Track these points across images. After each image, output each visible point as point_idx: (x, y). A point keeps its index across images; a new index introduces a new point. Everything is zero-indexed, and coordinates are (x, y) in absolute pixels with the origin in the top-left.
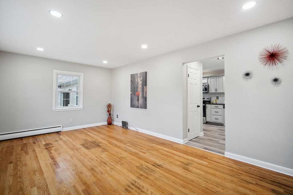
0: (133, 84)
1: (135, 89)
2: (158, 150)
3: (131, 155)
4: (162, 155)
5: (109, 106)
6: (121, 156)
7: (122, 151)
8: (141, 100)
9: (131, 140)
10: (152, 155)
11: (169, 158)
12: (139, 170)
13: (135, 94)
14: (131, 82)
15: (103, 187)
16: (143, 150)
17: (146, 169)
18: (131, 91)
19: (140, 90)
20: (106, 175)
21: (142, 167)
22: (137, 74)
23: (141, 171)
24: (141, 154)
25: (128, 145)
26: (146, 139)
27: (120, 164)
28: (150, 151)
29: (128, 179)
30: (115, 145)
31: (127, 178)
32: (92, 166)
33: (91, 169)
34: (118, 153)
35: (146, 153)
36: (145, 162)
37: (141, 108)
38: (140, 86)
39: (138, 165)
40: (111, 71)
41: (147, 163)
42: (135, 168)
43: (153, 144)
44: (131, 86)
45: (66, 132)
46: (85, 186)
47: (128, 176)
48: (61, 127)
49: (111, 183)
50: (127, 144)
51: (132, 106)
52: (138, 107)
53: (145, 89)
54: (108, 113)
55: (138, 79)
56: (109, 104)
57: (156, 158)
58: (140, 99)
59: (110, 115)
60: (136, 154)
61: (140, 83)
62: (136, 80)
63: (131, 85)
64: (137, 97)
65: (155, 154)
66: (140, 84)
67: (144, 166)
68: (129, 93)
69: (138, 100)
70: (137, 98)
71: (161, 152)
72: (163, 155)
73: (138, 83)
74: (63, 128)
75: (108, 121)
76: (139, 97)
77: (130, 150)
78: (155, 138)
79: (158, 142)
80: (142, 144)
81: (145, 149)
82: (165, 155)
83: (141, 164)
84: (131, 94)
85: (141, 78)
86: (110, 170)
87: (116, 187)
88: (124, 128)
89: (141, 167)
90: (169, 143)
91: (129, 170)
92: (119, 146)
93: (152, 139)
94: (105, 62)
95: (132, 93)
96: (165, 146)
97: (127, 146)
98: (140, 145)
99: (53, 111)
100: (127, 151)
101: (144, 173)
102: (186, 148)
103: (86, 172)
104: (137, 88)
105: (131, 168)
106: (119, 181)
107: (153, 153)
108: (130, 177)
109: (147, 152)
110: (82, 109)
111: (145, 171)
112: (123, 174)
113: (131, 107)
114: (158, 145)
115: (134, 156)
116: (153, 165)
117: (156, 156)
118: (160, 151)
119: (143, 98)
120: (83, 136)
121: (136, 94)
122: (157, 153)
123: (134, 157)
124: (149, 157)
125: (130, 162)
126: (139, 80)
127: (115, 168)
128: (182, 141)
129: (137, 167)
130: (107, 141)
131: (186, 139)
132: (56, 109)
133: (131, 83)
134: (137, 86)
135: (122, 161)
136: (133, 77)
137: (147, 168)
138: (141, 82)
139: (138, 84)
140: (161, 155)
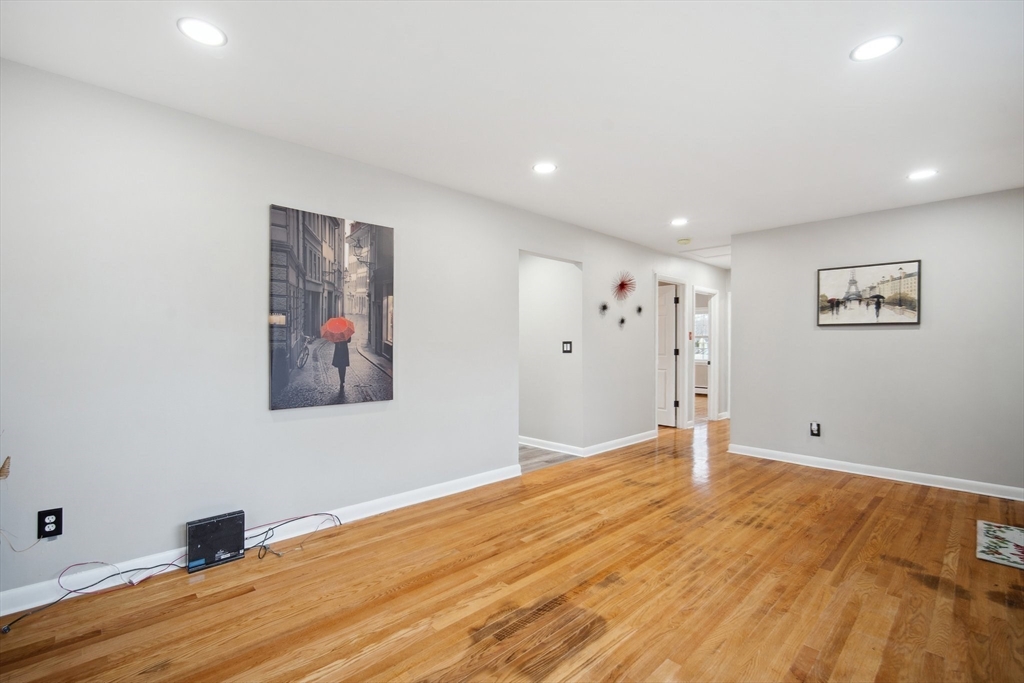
0: (301, 273)
1: (315, 302)
8: (360, 364)
13: (311, 329)
19: (356, 310)
22: (334, 221)
37: (365, 399)
38: (355, 291)
51: (290, 397)
52: (340, 399)
55: (341, 249)
58: (353, 357)
61: (357, 273)
62: (327, 252)
64: (333, 347)
66: (354, 277)
68: (260, 318)
69: (341, 361)
70: (331, 350)
73: (340, 273)
76: (352, 347)
85: (365, 252)
95: (281, 320)
104: (335, 295)
113: (273, 407)
126: (349, 259)
134: (331, 284)
136: (295, 226)
138: (363, 271)
139: (340, 278)
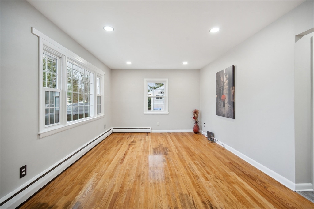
0: (219, 86)
1: (220, 91)
2: (233, 183)
3: (188, 176)
4: (232, 195)
5: (195, 112)
6: (177, 172)
7: (183, 167)
9: (206, 156)
10: (215, 186)
11: (240, 204)
12: (179, 200)
13: (220, 99)
14: (216, 82)
15: (130, 199)
16: (209, 176)
17: (189, 203)
18: (217, 95)
19: (226, 93)
20: (144, 187)
21: (187, 197)
22: (223, 71)
23: (181, 202)
24: (202, 179)
25: (197, 162)
26: (227, 161)
27: (167, 182)
28: (218, 181)
29: (159, 204)
30: (181, 157)
31: (158, 202)
32: (142, 172)
33: (139, 175)
34: (176, 168)
35: (208, 181)
36: (197, 192)
37: (228, 117)
38: (226, 87)
39: (185, 192)
40: (198, 72)
41: (199, 195)
42: (178, 195)
43: (232, 172)
44: (216, 88)
45: (153, 133)
46: (120, 190)
47: (161, 200)
48: (151, 128)
49: (140, 198)
50: (195, 161)
51: (218, 113)
52: (224, 116)
53: (232, 90)
54: (194, 120)
55: (224, 77)
56: (196, 110)
57: (218, 194)
58: (226, 105)
59: (196, 122)
60: (196, 176)
61: (226, 82)
62: (222, 80)
63: (216, 86)
64: (223, 102)
65: (221, 189)
66: (226, 84)
67: (190, 198)
68: (215, 96)
69: (224, 106)
71: (234, 188)
72: (234, 193)
73: (224, 83)
74: (152, 129)
75: (194, 129)
76: (225, 102)
77: (193, 169)
78: (243, 163)
79: (243, 172)
80: (215, 166)
81: (213, 175)
82: (236, 196)
83: (189, 193)
84: (216, 98)
85: (227, 76)
86: (151, 185)
87: (139, 207)
88: (209, 140)
89: (185, 197)
90: (263, 180)
91: (169, 193)
92: (185, 161)
93: (237, 164)
94: (185, 63)
95: (218, 97)
96: (251, 181)
97: (193, 164)
98: (210, 167)
99: (144, 114)
100: (188, 169)
101: (182, 206)
102: (296, 201)
103: (133, 176)
104: (223, 89)
105: (173, 193)
106: (148, 201)
107: (221, 184)
108: (162, 203)
109: (212, 180)
110: (168, 114)
111: (185, 205)
112: (159, 194)
113: (216, 115)
114: (238, 175)
115: (191, 178)
116: (204, 203)
117: (221, 191)
118: (235, 186)
119: (230, 104)
120: (161, 140)
121: (222, 98)
122: (226, 188)
123: (188, 178)
124: (207, 188)
125: (179, 184)
126: (225, 79)
127: (158, 184)
128: (294, 184)
129: (182, 194)
130: (178, 150)
131: (310, 184)
132: (147, 112)
133: (216, 84)
134: (222, 87)
135: (171, 179)
136: (218, 75)
137: (192, 202)
139: (224, 85)
140: (230, 193)
